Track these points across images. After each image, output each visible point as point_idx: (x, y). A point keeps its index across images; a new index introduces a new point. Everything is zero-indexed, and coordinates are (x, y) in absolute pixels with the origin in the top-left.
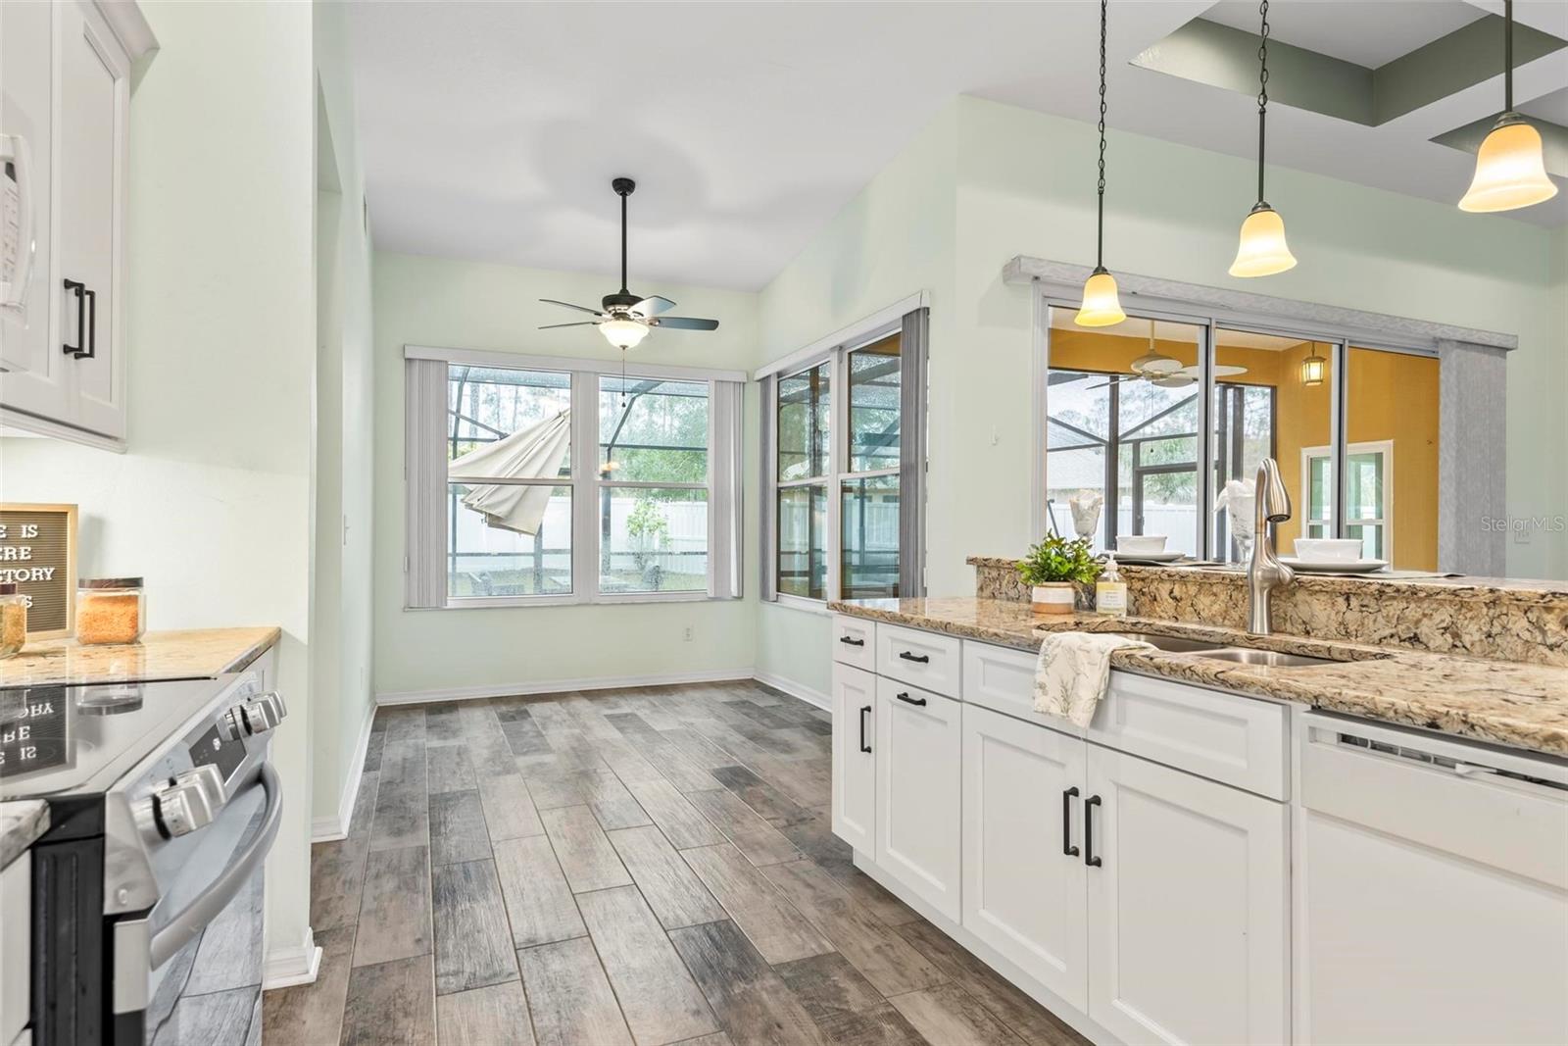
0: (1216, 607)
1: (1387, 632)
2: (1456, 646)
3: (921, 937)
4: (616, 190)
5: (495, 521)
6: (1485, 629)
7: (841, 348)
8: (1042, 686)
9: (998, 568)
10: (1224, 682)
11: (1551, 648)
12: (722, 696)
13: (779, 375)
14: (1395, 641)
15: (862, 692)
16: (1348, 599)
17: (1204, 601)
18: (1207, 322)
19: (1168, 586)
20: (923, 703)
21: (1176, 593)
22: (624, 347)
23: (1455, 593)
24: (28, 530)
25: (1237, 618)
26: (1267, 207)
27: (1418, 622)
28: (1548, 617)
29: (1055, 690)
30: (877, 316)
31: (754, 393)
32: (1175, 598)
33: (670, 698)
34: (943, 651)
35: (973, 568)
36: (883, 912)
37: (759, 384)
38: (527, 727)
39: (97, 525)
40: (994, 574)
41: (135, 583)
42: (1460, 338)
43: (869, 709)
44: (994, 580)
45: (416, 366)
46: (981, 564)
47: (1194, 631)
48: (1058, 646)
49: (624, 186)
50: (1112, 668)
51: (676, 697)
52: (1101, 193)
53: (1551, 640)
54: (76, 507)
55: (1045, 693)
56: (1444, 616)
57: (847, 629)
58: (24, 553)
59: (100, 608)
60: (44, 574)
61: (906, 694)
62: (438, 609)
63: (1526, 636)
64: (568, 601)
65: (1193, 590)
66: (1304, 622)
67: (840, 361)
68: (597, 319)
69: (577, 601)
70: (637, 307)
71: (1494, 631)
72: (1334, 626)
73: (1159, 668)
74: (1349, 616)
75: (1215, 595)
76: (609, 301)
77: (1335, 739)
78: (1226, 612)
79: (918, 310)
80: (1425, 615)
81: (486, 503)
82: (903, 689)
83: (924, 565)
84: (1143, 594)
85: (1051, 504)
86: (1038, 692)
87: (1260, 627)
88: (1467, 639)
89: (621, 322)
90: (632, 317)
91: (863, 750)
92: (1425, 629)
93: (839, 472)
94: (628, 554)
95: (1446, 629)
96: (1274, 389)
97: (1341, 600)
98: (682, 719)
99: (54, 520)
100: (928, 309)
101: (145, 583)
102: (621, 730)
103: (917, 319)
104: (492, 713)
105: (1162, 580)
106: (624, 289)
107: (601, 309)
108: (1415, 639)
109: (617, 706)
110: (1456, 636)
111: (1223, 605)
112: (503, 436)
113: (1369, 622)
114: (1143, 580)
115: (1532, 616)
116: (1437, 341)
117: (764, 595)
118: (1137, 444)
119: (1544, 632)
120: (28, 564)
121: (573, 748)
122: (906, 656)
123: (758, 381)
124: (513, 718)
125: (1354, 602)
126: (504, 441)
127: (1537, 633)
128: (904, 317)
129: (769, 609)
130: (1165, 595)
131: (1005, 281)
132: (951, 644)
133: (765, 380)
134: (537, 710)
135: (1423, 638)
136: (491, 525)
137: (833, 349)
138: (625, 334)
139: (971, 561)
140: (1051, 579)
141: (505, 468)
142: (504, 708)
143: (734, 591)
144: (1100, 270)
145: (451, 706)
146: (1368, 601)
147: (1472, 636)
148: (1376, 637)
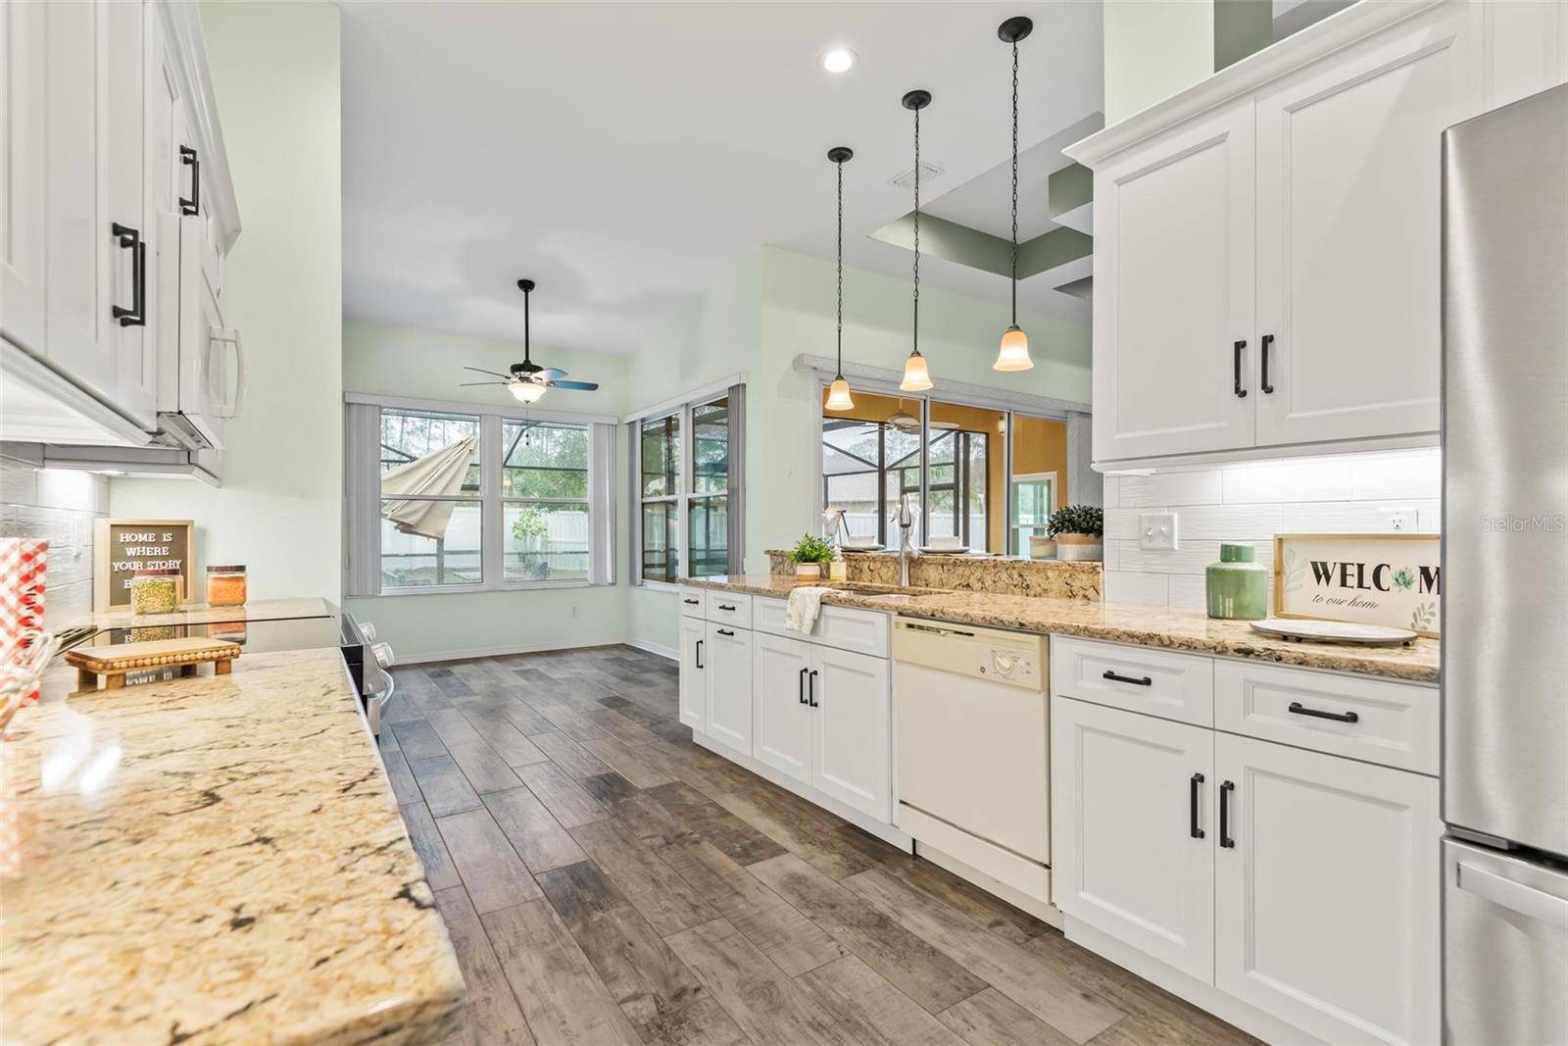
0: (888, 574)
1: (957, 583)
3: (731, 771)
4: (521, 288)
5: (407, 528)
6: (993, 579)
7: (687, 405)
8: (790, 616)
9: (782, 556)
10: (865, 605)
11: (1015, 586)
12: (602, 655)
13: (643, 420)
14: (960, 587)
15: (697, 632)
16: (943, 567)
17: (884, 571)
18: (924, 398)
19: (867, 564)
20: (732, 634)
21: (871, 567)
22: (527, 402)
23: (981, 562)
24: (167, 537)
26: (918, 354)
27: (969, 577)
29: (795, 617)
30: (710, 385)
31: (624, 432)
32: (871, 570)
34: (741, 603)
35: (768, 556)
36: (709, 762)
37: (627, 427)
38: (452, 680)
39: (203, 533)
40: (780, 560)
41: (241, 569)
42: (1078, 410)
43: (701, 642)
44: (780, 563)
45: (354, 409)
46: (773, 554)
47: (876, 587)
48: (799, 595)
49: (526, 285)
50: (822, 603)
52: (840, 331)
53: (1015, 583)
54: (192, 521)
55: (791, 621)
56: (978, 574)
57: (689, 594)
58: (165, 551)
59: (222, 584)
60: (176, 565)
61: (722, 630)
62: (373, 596)
63: (1007, 581)
64: (479, 588)
65: (879, 565)
66: (928, 580)
67: (687, 414)
68: (506, 381)
69: (488, 589)
70: (539, 374)
71: (997, 579)
72: (937, 580)
73: (840, 601)
74: (943, 575)
75: (889, 567)
76: (516, 368)
77: (904, 626)
78: (893, 576)
79: (738, 385)
80: (972, 573)
81: (399, 513)
82: (720, 627)
83: (744, 556)
84: (856, 568)
85: (844, 514)
86: (788, 618)
87: (905, 583)
88: (986, 584)
89: (525, 384)
90: (534, 380)
91: (698, 666)
92: (972, 581)
93: (687, 492)
95: (979, 580)
96: (987, 435)
97: (940, 568)
99: (180, 530)
100: (745, 385)
101: (247, 568)
102: (528, 679)
103: (738, 389)
104: (422, 674)
105: (865, 560)
106: (527, 360)
107: (510, 374)
108: (968, 586)
109: (521, 665)
110: (983, 583)
111: (892, 573)
112: (413, 459)
113: (951, 578)
114: (856, 560)
115: (1009, 572)
116: (1067, 412)
117: (632, 581)
118: (902, 470)
120: (169, 558)
121: (493, 692)
122: (723, 607)
123: (628, 424)
124: (440, 676)
125: (945, 568)
126: (415, 463)
128: (729, 388)
129: (637, 592)
130: (866, 567)
131: (795, 368)
132: (747, 598)
133: (632, 424)
134: (457, 669)
135: (971, 585)
136: (403, 531)
137: (682, 406)
138: (527, 393)
139: (767, 552)
140: (806, 561)
141: (413, 487)
142: (431, 670)
143: (609, 579)
144: (840, 377)
146: (951, 567)
147: (988, 583)
148: (953, 586)
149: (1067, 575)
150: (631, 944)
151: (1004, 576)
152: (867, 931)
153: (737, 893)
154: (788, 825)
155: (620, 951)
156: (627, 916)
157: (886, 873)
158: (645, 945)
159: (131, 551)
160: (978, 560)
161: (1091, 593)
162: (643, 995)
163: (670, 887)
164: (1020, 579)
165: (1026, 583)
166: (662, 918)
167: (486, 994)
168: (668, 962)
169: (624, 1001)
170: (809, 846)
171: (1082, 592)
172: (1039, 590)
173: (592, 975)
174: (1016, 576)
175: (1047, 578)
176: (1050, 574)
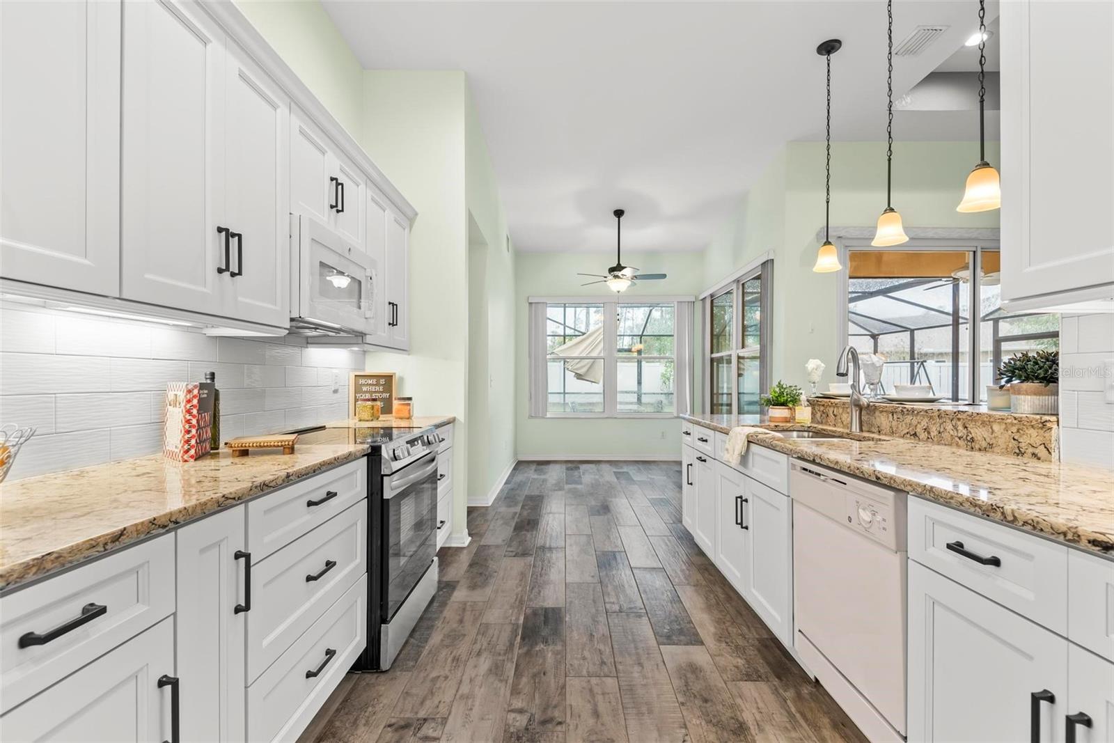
1: (906, 431)
2: (928, 438)
4: (615, 215)
5: (579, 377)
6: (938, 429)
7: (737, 281)
10: (772, 445)
11: (960, 438)
13: (712, 296)
14: (908, 436)
15: (690, 457)
16: (893, 415)
19: (831, 409)
20: (705, 461)
21: (835, 413)
22: (619, 292)
23: (926, 411)
24: (383, 381)
26: (892, 210)
27: (916, 426)
28: (959, 423)
29: (731, 451)
30: (750, 263)
31: (699, 305)
32: (834, 415)
33: (650, 467)
34: (710, 437)
37: (701, 301)
38: (576, 473)
39: (401, 379)
41: (410, 399)
43: (691, 465)
45: (533, 305)
49: (619, 213)
50: (748, 441)
51: (653, 467)
52: (828, 202)
53: (959, 435)
54: (395, 373)
55: (728, 453)
56: (924, 423)
57: (687, 427)
58: (381, 389)
59: (401, 407)
60: (386, 396)
61: (701, 458)
62: (543, 418)
63: (952, 432)
64: (602, 416)
65: (841, 410)
66: (878, 427)
67: (738, 289)
68: (605, 279)
69: (606, 416)
70: (624, 272)
71: (942, 430)
72: (888, 428)
73: (758, 440)
74: (893, 423)
76: (612, 270)
79: (768, 261)
80: (918, 422)
81: (575, 367)
82: (700, 455)
84: (824, 413)
87: (855, 428)
88: (932, 434)
89: (617, 280)
90: (621, 277)
91: (689, 484)
92: (919, 430)
93: (737, 349)
94: (662, 394)
95: (925, 429)
97: (890, 415)
98: (650, 476)
99: (389, 378)
100: (773, 260)
101: (413, 399)
102: (618, 478)
103: (768, 264)
104: (564, 466)
105: (830, 406)
106: (619, 264)
107: (607, 274)
108: (915, 435)
109: (622, 468)
110: (929, 433)
112: (584, 334)
113: (900, 426)
114: (823, 405)
115: (953, 423)
117: (704, 414)
119: (957, 431)
120: (382, 392)
121: (592, 484)
122: (701, 440)
124: (572, 469)
125: (895, 416)
126: (585, 336)
127: (955, 432)
128: (762, 264)
130: (831, 412)
131: (817, 240)
132: (712, 433)
133: (704, 299)
134: (583, 467)
135: (918, 434)
136: (578, 379)
137: (734, 281)
138: (619, 285)
141: (583, 351)
142: (570, 465)
143: (689, 413)
145: (548, 463)
146: (900, 416)
147: (934, 433)
148: (902, 434)
149: (1015, 431)
150: (544, 674)
151: (949, 427)
152: (719, 732)
153: (640, 664)
154: (717, 622)
155: (535, 676)
156: (556, 653)
157: (776, 689)
158: (552, 677)
159: (364, 389)
160: (923, 410)
161: (1041, 451)
162: (526, 711)
163: (598, 642)
164: (965, 431)
165: (971, 436)
166: (576, 663)
167: (448, 674)
168: (557, 695)
169: (512, 711)
170: (724, 645)
171: (1031, 450)
172: (984, 444)
173: (508, 687)
174: (960, 428)
175: (993, 432)
176: (996, 427)
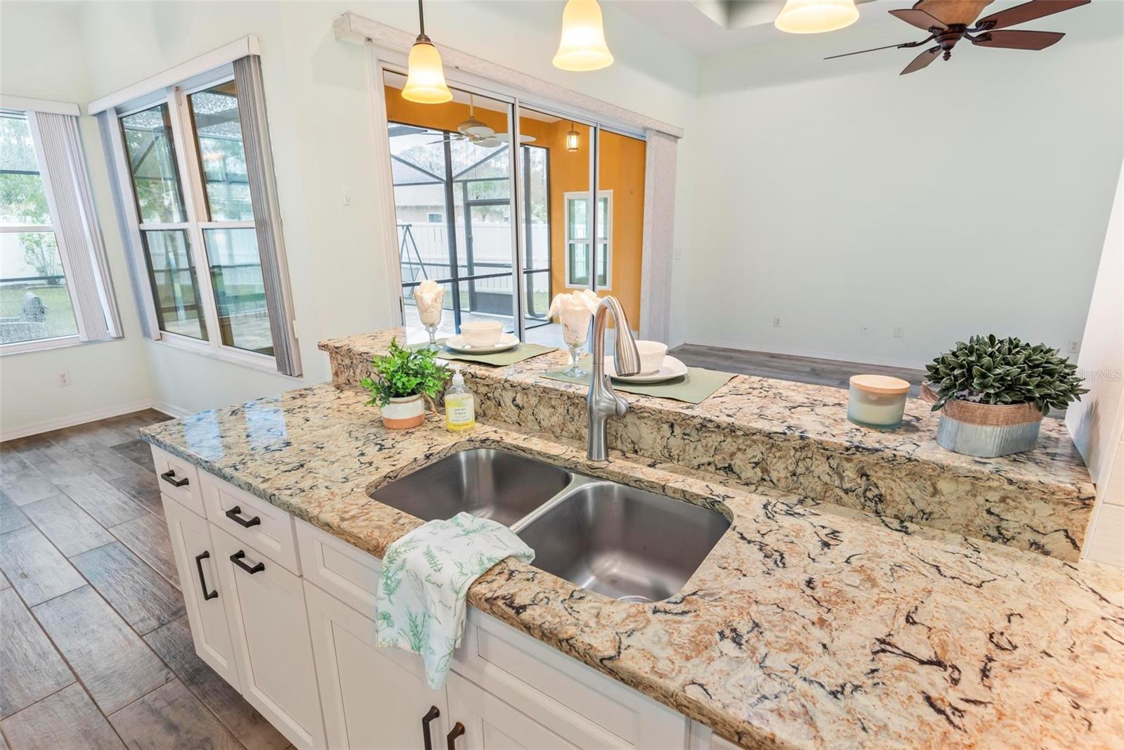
0: (554, 419)
1: (705, 460)
2: (764, 480)
6: (791, 469)
7: (175, 89)
9: (351, 357)
11: (846, 492)
13: (119, 109)
14: (712, 468)
16: (672, 426)
17: (544, 412)
19: (510, 394)
21: (519, 401)
23: (769, 435)
25: (574, 431)
27: (732, 455)
28: (847, 465)
32: (517, 406)
35: (326, 354)
37: (96, 118)
40: (347, 361)
42: (657, 129)
43: (206, 555)
44: (348, 367)
46: (335, 352)
48: (402, 568)
50: (469, 607)
53: (847, 485)
55: (390, 624)
56: (756, 452)
63: (826, 478)
65: (533, 401)
66: (633, 442)
67: (179, 104)
71: (799, 471)
72: (658, 449)
74: (672, 440)
75: (554, 407)
78: (564, 424)
79: (248, 57)
80: (739, 449)
84: (489, 398)
88: (774, 475)
91: (205, 594)
92: (738, 462)
95: (757, 464)
97: (666, 427)
100: (259, 57)
103: (249, 65)
105: (504, 388)
108: (729, 469)
110: (765, 471)
111: (561, 418)
113: (690, 449)
114: (487, 385)
115: (834, 463)
116: (646, 129)
117: (146, 333)
118: (465, 183)
119: (842, 478)
123: (95, 115)
125: (678, 430)
127: (836, 478)
128: (235, 62)
130: (509, 402)
131: (337, 39)
132: (282, 518)
133: (101, 115)
135: (736, 469)
137: (169, 88)
139: (323, 347)
140: (398, 395)
143: (112, 332)
144: (423, 39)
147: (779, 473)
148: (696, 463)
149: (993, 496)
151: (821, 468)
160: (760, 432)
161: (1057, 542)
164: (863, 482)
165: (876, 492)
171: (1029, 536)
172: (909, 510)
174: (850, 474)
175: (936, 492)
176: (943, 485)
